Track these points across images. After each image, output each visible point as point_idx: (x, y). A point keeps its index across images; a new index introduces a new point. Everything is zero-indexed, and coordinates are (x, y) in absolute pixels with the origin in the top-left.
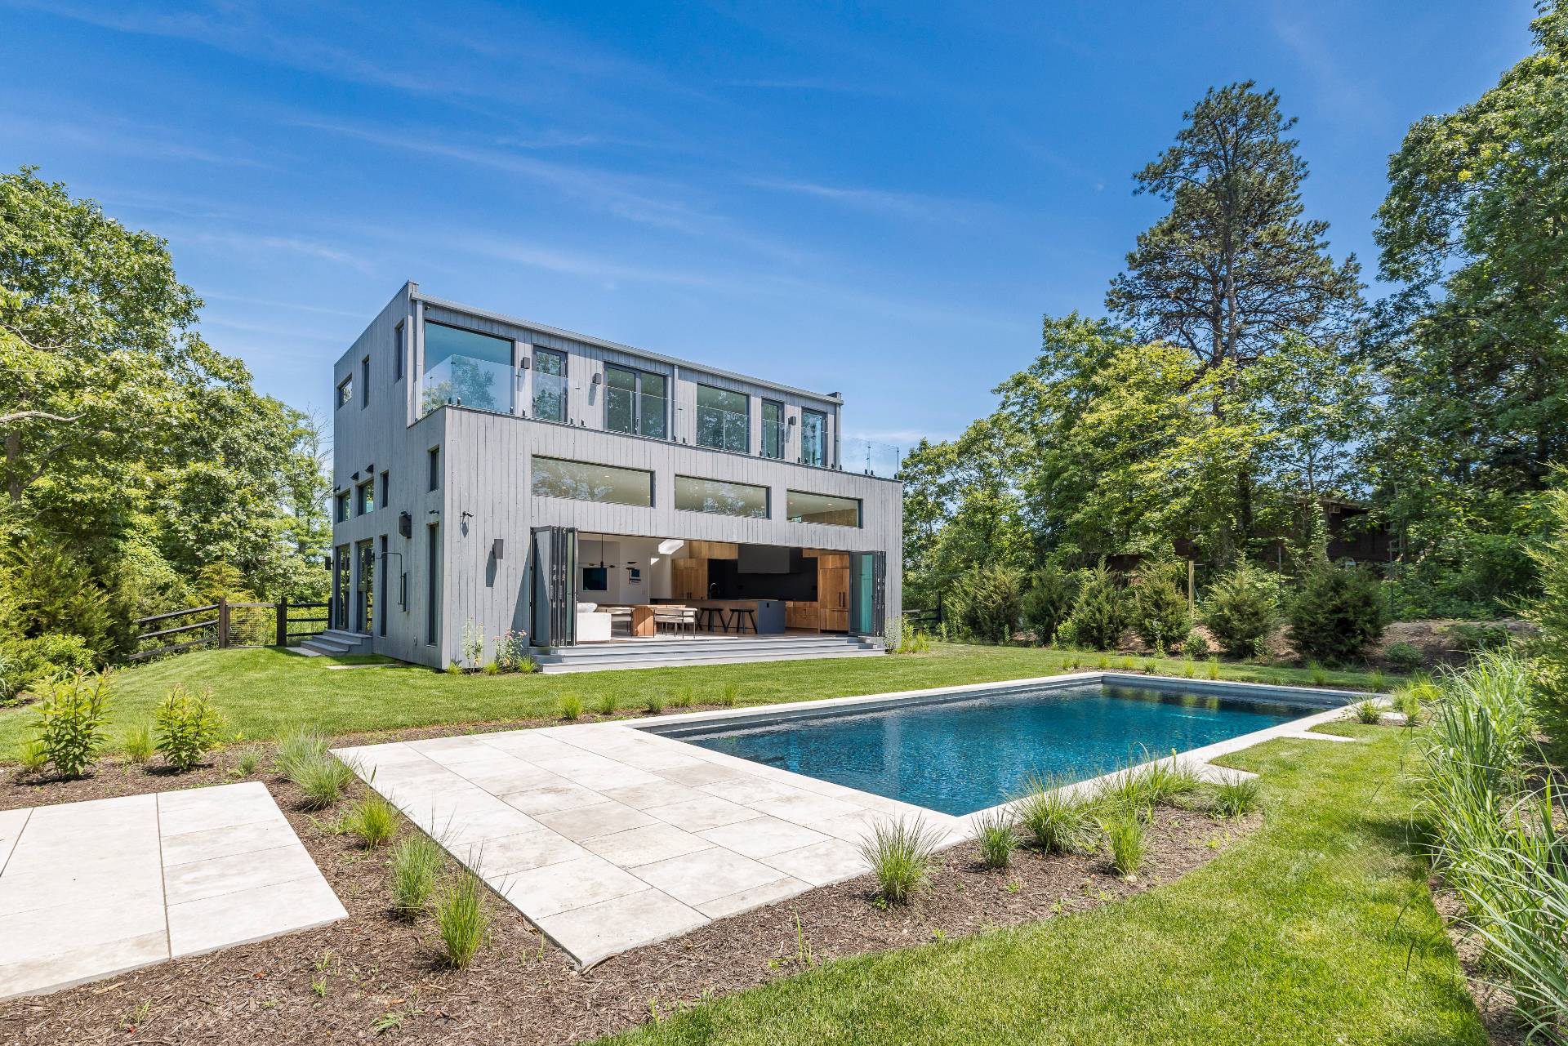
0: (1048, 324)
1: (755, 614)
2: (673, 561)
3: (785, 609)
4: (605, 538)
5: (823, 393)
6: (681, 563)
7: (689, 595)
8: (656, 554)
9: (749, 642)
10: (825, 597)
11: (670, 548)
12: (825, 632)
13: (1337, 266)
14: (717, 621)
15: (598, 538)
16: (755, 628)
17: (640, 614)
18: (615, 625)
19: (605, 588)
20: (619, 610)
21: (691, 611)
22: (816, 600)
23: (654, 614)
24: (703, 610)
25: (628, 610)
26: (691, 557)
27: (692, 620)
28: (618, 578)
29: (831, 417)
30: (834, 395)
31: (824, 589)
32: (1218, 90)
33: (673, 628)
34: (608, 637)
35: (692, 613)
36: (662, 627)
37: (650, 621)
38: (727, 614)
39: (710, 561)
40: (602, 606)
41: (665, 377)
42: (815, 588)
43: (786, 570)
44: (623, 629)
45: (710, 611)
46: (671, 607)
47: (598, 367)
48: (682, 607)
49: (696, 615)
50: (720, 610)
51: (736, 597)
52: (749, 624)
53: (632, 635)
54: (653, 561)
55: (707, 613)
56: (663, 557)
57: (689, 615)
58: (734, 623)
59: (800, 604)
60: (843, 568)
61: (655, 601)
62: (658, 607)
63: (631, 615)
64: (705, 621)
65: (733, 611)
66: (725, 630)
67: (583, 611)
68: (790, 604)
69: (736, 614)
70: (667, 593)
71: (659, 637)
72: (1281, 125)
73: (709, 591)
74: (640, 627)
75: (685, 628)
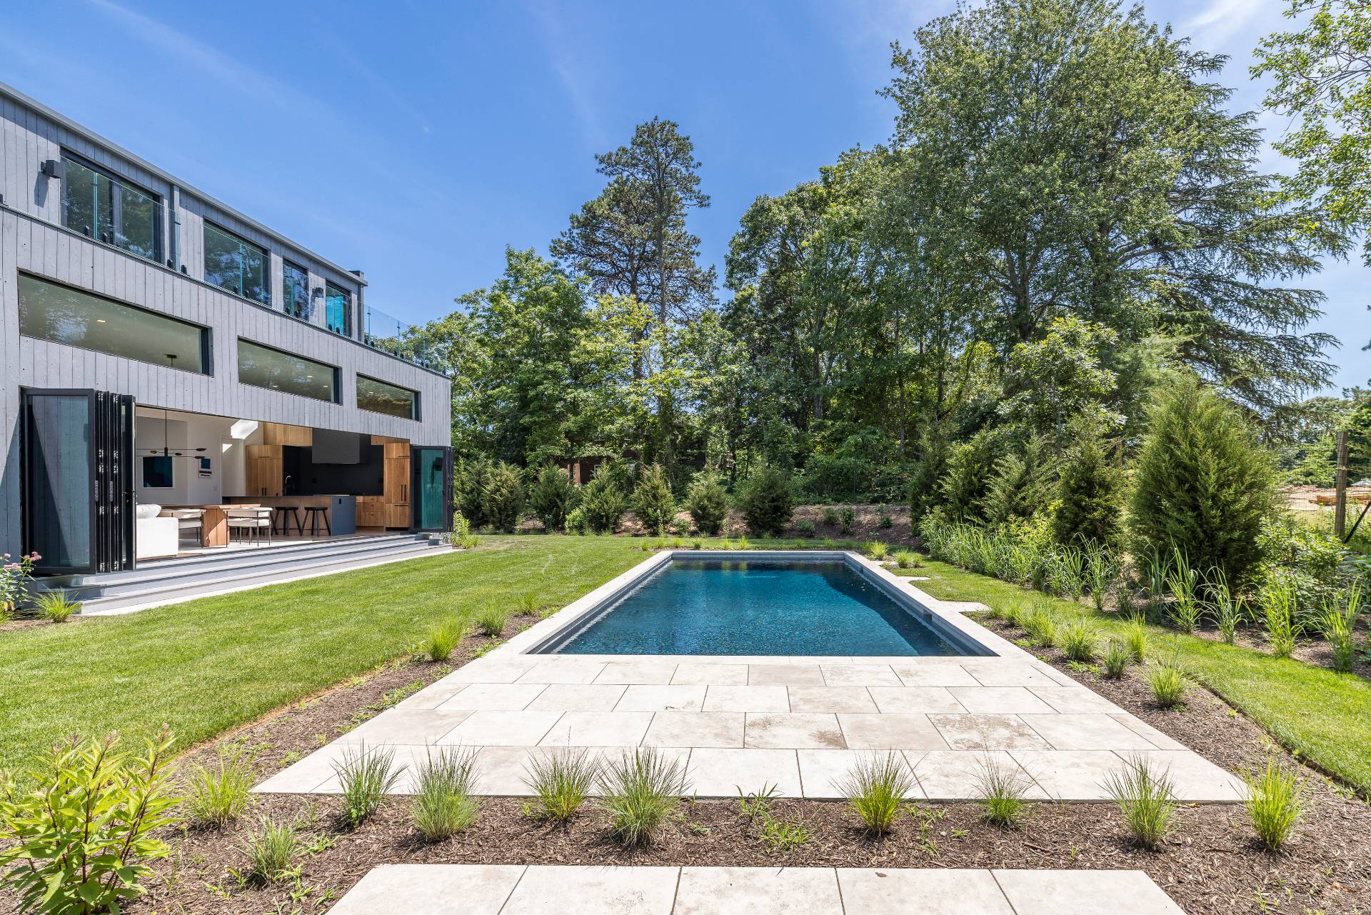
0: (510, 254)
1: (329, 512)
2: (247, 448)
3: (354, 505)
4: (171, 416)
5: (347, 268)
6: (255, 450)
7: (264, 491)
8: (229, 439)
9: (323, 547)
10: (389, 491)
11: (244, 432)
12: (390, 530)
13: (705, 270)
14: (292, 523)
15: (160, 415)
16: (329, 529)
17: (213, 515)
18: (183, 534)
19: (168, 483)
20: (187, 513)
21: (265, 511)
22: (382, 494)
23: (227, 517)
24: (279, 509)
25: (197, 512)
26: (265, 443)
27: (266, 523)
28: (185, 470)
29: (354, 297)
30: (357, 273)
31: (389, 482)
32: (661, 121)
33: (248, 534)
34: (174, 550)
35: (267, 514)
36: (237, 533)
37: (222, 526)
38: (302, 513)
39: (287, 449)
40: (168, 508)
41: (157, 198)
42: (381, 480)
43: (357, 461)
44: (193, 537)
45: (286, 510)
46: (246, 507)
47: (52, 151)
48: (256, 507)
49: (272, 517)
50: (295, 509)
51: (311, 494)
52: (323, 525)
53: (202, 545)
54: (226, 447)
55: (282, 512)
56: (235, 442)
57: (262, 515)
58: (308, 525)
59: (369, 499)
60: (405, 457)
61: (227, 500)
62: (232, 507)
63: (201, 519)
64: (280, 524)
65: (308, 509)
66: (301, 533)
67: (144, 517)
68: (360, 499)
69: (311, 512)
70: (240, 490)
71: (234, 546)
72: (692, 164)
73: (284, 485)
74: (212, 535)
75: (259, 533)
